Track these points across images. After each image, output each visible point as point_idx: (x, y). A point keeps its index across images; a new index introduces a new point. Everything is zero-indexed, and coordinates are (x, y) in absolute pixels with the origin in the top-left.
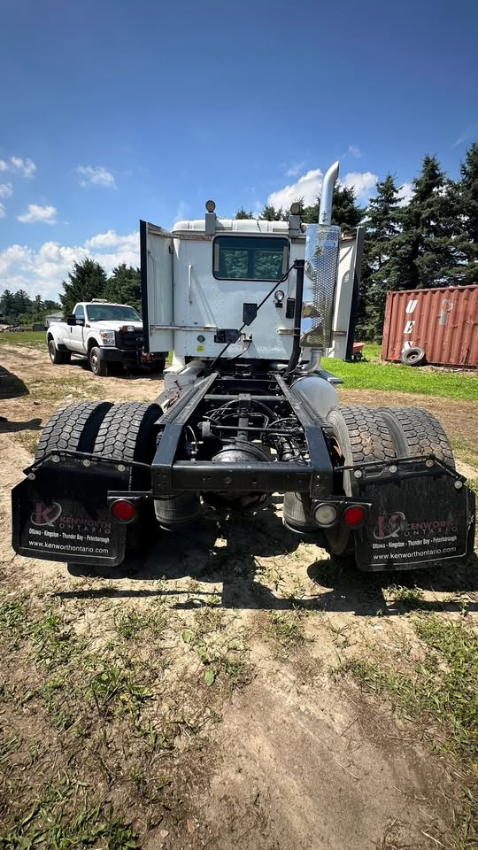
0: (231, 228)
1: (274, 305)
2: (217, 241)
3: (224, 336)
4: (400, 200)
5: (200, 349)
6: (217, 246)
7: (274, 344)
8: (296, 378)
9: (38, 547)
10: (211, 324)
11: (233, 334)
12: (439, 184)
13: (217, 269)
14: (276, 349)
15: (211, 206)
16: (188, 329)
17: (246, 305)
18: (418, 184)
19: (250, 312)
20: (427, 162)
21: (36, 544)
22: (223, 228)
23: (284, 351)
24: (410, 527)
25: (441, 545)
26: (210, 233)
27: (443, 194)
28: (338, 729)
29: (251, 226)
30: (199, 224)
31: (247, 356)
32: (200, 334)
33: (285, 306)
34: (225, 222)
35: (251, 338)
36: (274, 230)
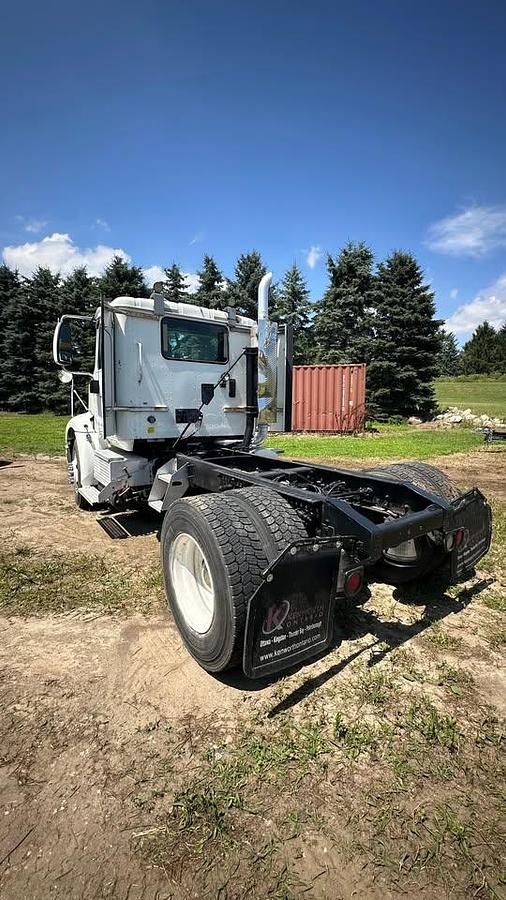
0: (177, 311)
2: (165, 321)
3: (185, 416)
4: (186, 287)
5: (151, 430)
6: (165, 326)
7: (220, 421)
9: (269, 660)
10: (165, 404)
11: (193, 414)
12: (219, 280)
13: (165, 348)
14: (223, 426)
16: (136, 409)
17: (204, 386)
18: (201, 276)
19: (208, 392)
20: (208, 261)
21: (266, 657)
22: (170, 310)
23: (229, 427)
26: (158, 313)
27: (224, 289)
29: (195, 312)
31: (197, 435)
32: (149, 415)
33: (228, 386)
36: (215, 318)
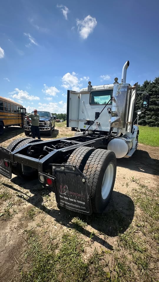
0: (95, 89)
1: (108, 113)
2: (91, 93)
3: (89, 123)
5: (85, 127)
6: (91, 95)
7: (107, 126)
8: (113, 139)
10: (88, 119)
11: (91, 122)
13: (91, 102)
14: (108, 128)
15: (90, 83)
16: (82, 121)
17: (96, 113)
19: (97, 115)
22: (93, 89)
24: (69, 192)
25: (80, 204)
26: (89, 91)
28: (7, 245)
29: (102, 87)
30: (86, 89)
31: (98, 129)
34: (94, 87)
35: (99, 124)
36: (109, 88)
